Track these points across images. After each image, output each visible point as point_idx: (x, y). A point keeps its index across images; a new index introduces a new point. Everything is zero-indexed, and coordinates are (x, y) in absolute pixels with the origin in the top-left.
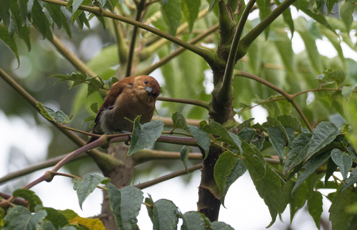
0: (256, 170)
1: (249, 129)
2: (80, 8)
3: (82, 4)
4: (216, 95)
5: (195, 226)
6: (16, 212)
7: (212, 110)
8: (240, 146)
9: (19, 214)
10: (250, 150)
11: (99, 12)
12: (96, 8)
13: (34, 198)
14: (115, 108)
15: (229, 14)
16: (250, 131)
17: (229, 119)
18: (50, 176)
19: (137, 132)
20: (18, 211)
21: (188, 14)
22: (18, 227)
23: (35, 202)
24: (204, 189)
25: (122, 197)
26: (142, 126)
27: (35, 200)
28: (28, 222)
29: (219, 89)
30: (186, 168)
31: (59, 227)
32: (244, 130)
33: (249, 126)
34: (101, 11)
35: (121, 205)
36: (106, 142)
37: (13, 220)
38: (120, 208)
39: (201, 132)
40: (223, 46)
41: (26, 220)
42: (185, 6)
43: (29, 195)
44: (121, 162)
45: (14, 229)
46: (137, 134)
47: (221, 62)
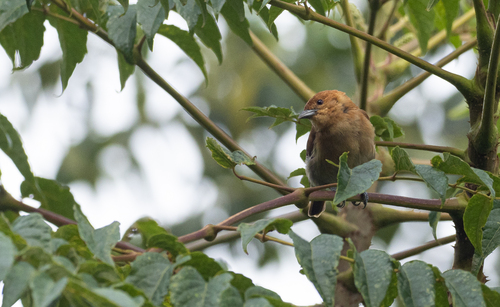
4: (474, 139)
5: (420, 277)
6: (149, 258)
8: (490, 187)
9: (153, 262)
11: (304, 14)
13: (177, 246)
15: (491, 24)
18: (212, 231)
20: (152, 258)
26: (352, 171)
27: (180, 249)
28: (165, 272)
29: (477, 131)
30: (435, 237)
31: (210, 279)
34: (307, 11)
35: (313, 257)
36: (303, 197)
37: (144, 268)
38: (310, 261)
39: (435, 172)
40: (483, 70)
44: (354, 227)
45: (144, 280)
46: (345, 178)
47: (480, 92)
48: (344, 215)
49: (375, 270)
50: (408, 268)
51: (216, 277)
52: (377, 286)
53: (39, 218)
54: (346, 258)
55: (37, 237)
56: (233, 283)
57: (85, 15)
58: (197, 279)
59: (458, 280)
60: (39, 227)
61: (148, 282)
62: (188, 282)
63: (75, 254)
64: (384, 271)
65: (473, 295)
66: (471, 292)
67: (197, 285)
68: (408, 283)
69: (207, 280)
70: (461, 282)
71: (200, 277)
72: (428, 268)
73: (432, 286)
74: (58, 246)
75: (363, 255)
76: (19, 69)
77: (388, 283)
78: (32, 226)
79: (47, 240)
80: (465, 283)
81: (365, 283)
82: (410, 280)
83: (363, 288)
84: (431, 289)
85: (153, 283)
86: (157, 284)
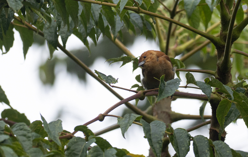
0: (245, 111)
1: (241, 88)
2: (125, 8)
3: (126, 5)
4: (220, 65)
5: (202, 144)
7: (217, 76)
8: (232, 95)
9: (77, 142)
10: (239, 97)
11: (138, 11)
12: (135, 7)
13: (88, 131)
15: (227, 10)
16: (242, 90)
17: (229, 82)
18: (102, 117)
19: (162, 87)
21: (204, 18)
22: (77, 150)
23: (89, 134)
24: (213, 130)
25: (151, 128)
26: (166, 83)
27: (89, 132)
28: (83, 147)
29: (222, 62)
31: (105, 149)
32: (238, 89)
33: (242, 86)
34: (139, 9)
37: (73, 145)
39: (206, 85)
40: (224, 33)
41: (82, 146)
42: (203, 12)
43: (85, 129)
45: (74, 152)
46: (163, 87)
47: (222, 43)
50: (196, 139)
51: (108, 149)
52: (183, 149)
54: (166, 132)
55: (25, 135)
57: (31, 24)
58: (99, 151)
59: (220, 146)
60: (25, 130)
61: (76, 153)
62: (96, 153)
64: (186, 141)
65: (227, 154)
66: (226, 152)
68: (197, 147)
69: (104, 151)
70: (221, 147)
71: (101, 150)
72: (206, 139)
73: (208, 149)
76: (5, 53)
78: (21, 130)
80: (224, 148)
81: (177, 147)
82: (198, 145)
83: (177, 150)
84: (208, 151)
85: (78, 153)
86: (80, 154)
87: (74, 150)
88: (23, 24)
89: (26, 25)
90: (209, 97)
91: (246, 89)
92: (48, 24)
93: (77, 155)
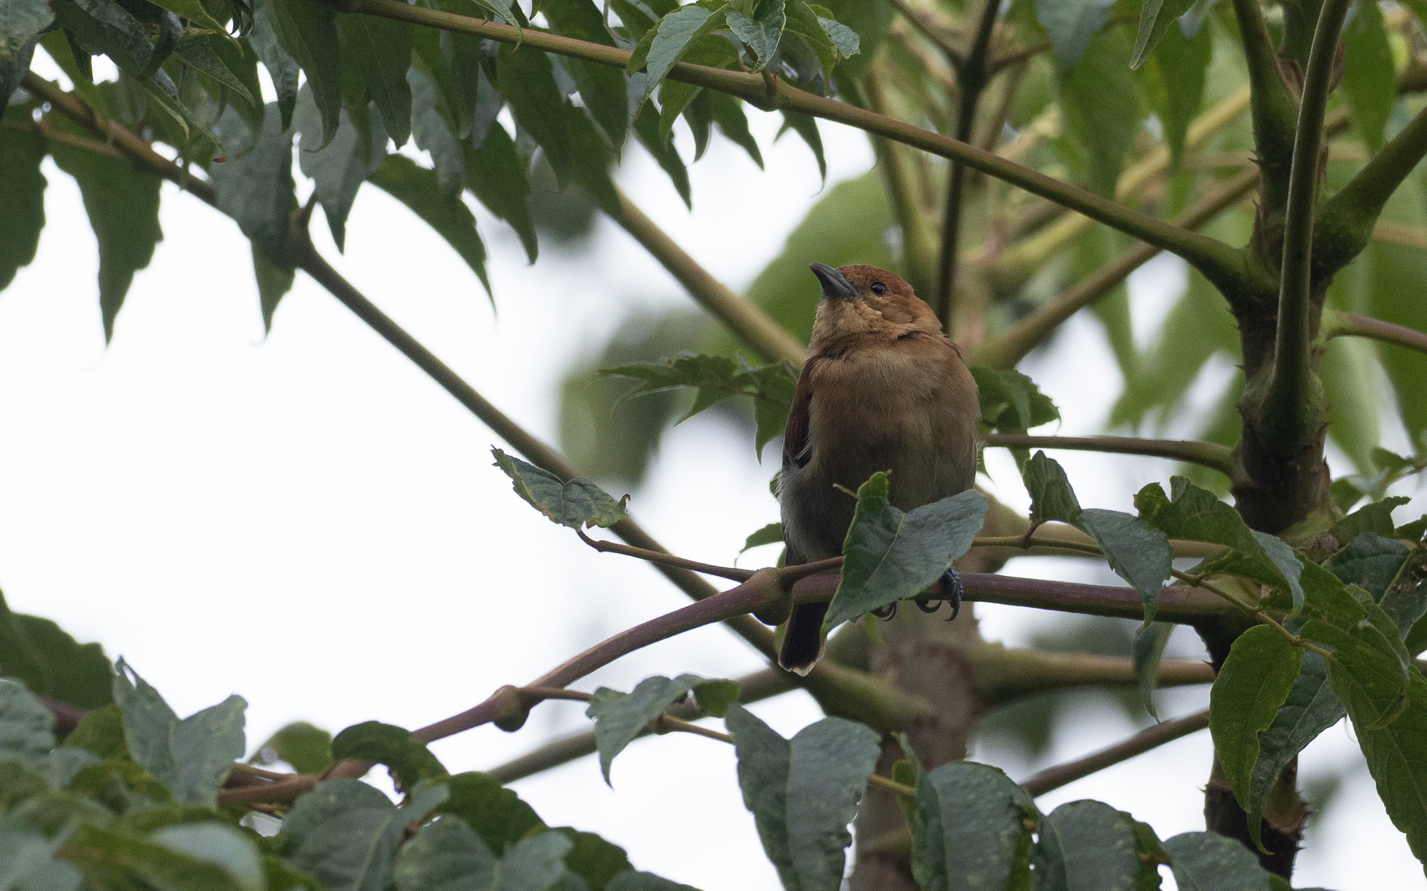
1: (1384, 541)
4: (1255, 413)
5: (1095, 852)
6: (332, 799)
7: (1243, 474)
9: (344, 809)
11: (761, 92)
13: (413, 757)
14: (815, 455)
16: (1386, 551)
17: (1311, 506)
18: (516, 703)
20: (341, 795)
21: (1161, 94)
22: (341, 855)
27: (422, 763)
28: (378, 834)
31: (507, 847)
32: (1360, 542)
33: (1386, 527)
34: (770, 87)
35: (789, 788)
37: (319, 830)
38: (781, 799)
39: (1142, 533)
40: (1273, 219)
41: (370, 827)
44: (921, 705)
45: (324, 865)
46: (874, 544)
47: (1269, 282)
48: (891, 674)
49: (970, 828)
51: (525, 843)
52: (974, 879)
53: (15, 692)
54: (891, 783)
56: (571, 860)
57: (145, 134)
58: (472, 850)
59: (1204, 862)
60: (18, 716)
61: (335, 869)
63: (123, 790)
64: (997, 835)
67: (471, 869)
68: (1061, 869)
69: (498, 852)
70: (1212, 867)
71: (479, 845)
72: (1120, 825)
73: (1129, 879)
74: (75, 770)
75: (940, 777)
77: (1006, 872)
79: (44, 751)
80: (1226, 872)
81: (940, 870)
82: (1066, 858)
83: (936, 882)
84: (1125, 888)
85: (348, 872)
86: (360, 874)
87: (321, 856)
88: (101, 135)
89: (118, 144)
90: (1147, 599)
91: (1411, 546)
92: (246, 131)
93: (347, 881)
